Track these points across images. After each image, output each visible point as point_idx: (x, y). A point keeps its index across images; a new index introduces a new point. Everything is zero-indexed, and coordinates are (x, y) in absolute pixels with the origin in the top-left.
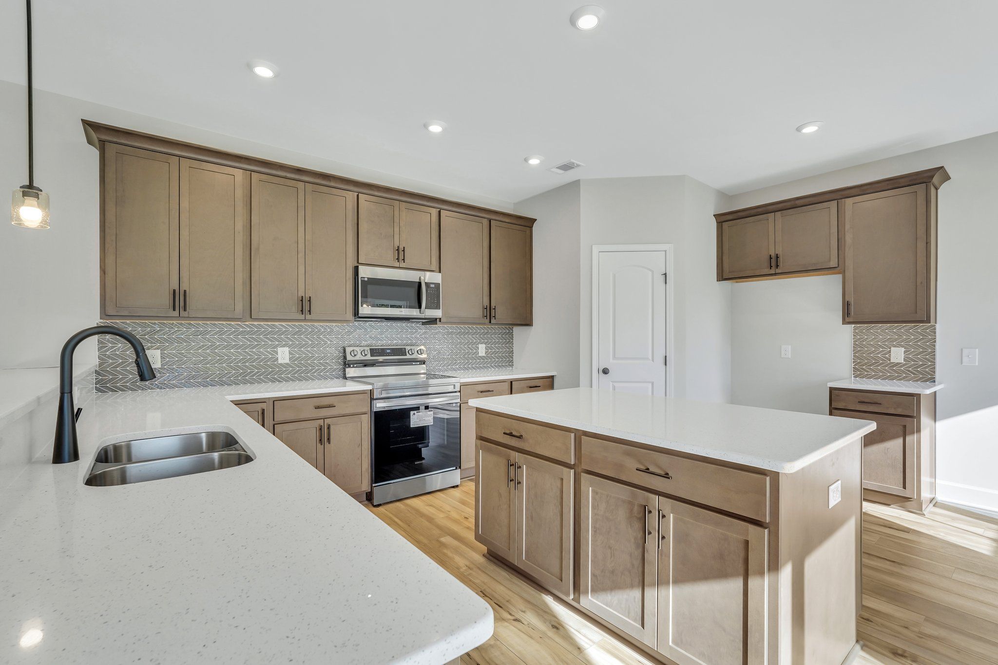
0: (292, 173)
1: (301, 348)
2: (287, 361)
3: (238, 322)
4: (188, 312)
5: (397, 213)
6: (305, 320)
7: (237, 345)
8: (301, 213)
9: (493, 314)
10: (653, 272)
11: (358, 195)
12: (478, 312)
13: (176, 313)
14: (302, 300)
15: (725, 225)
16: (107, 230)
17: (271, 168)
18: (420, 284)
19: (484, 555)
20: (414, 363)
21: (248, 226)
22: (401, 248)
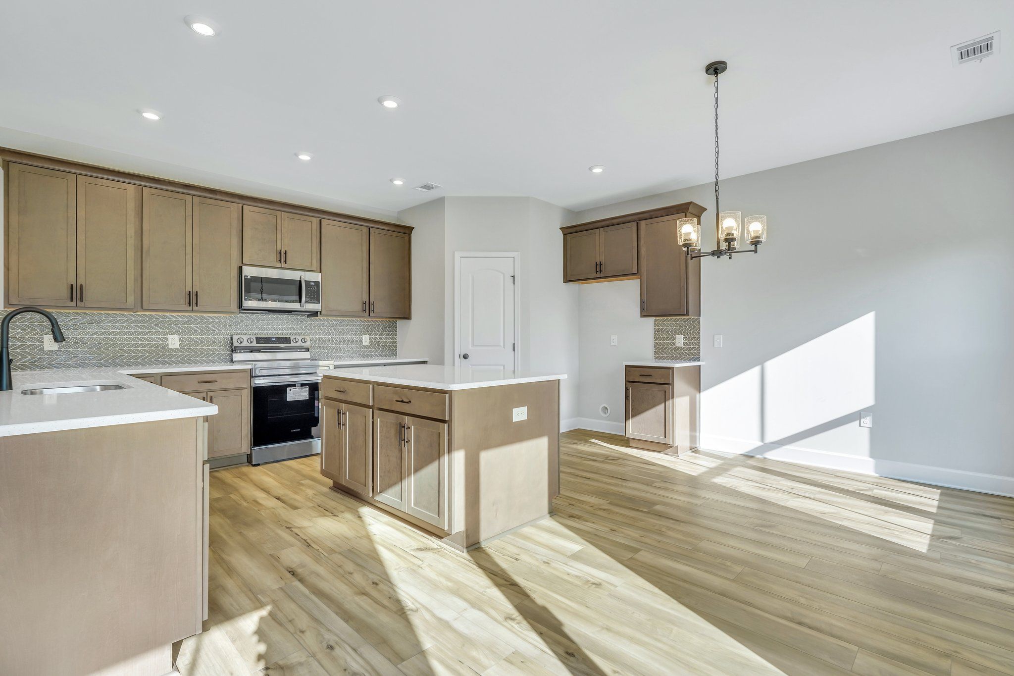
0: (180, 188)
1: (191, 335)
2: (177, 346)
3: (131, 311)
4: (84, 303)
5: (279, 221)
6: (192, 311)
7: (130, 332)
8: (189, 222)
9: (372, 309)
10: (504, 274)
11: (243, 206)
12: (358, 307)
13: (74, 304)
14: (189, 295)
15: (569, 236)
16: (11, 234)
17: (161, 184)
18: (300, 281)
19: (330, 488)
20: (299, 350)
21: (140, 232)
22: (283, 251)
